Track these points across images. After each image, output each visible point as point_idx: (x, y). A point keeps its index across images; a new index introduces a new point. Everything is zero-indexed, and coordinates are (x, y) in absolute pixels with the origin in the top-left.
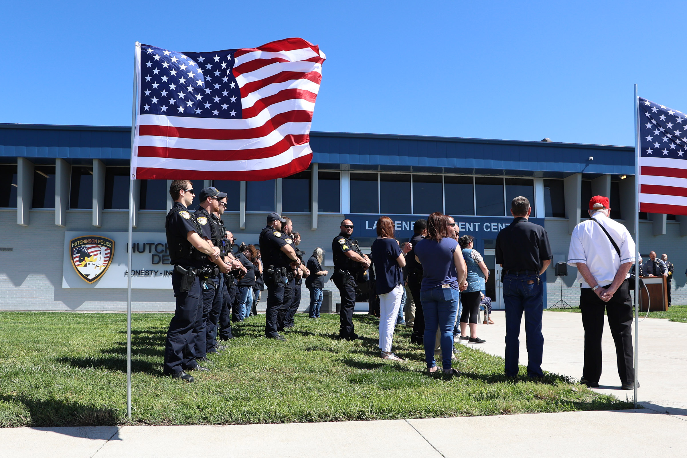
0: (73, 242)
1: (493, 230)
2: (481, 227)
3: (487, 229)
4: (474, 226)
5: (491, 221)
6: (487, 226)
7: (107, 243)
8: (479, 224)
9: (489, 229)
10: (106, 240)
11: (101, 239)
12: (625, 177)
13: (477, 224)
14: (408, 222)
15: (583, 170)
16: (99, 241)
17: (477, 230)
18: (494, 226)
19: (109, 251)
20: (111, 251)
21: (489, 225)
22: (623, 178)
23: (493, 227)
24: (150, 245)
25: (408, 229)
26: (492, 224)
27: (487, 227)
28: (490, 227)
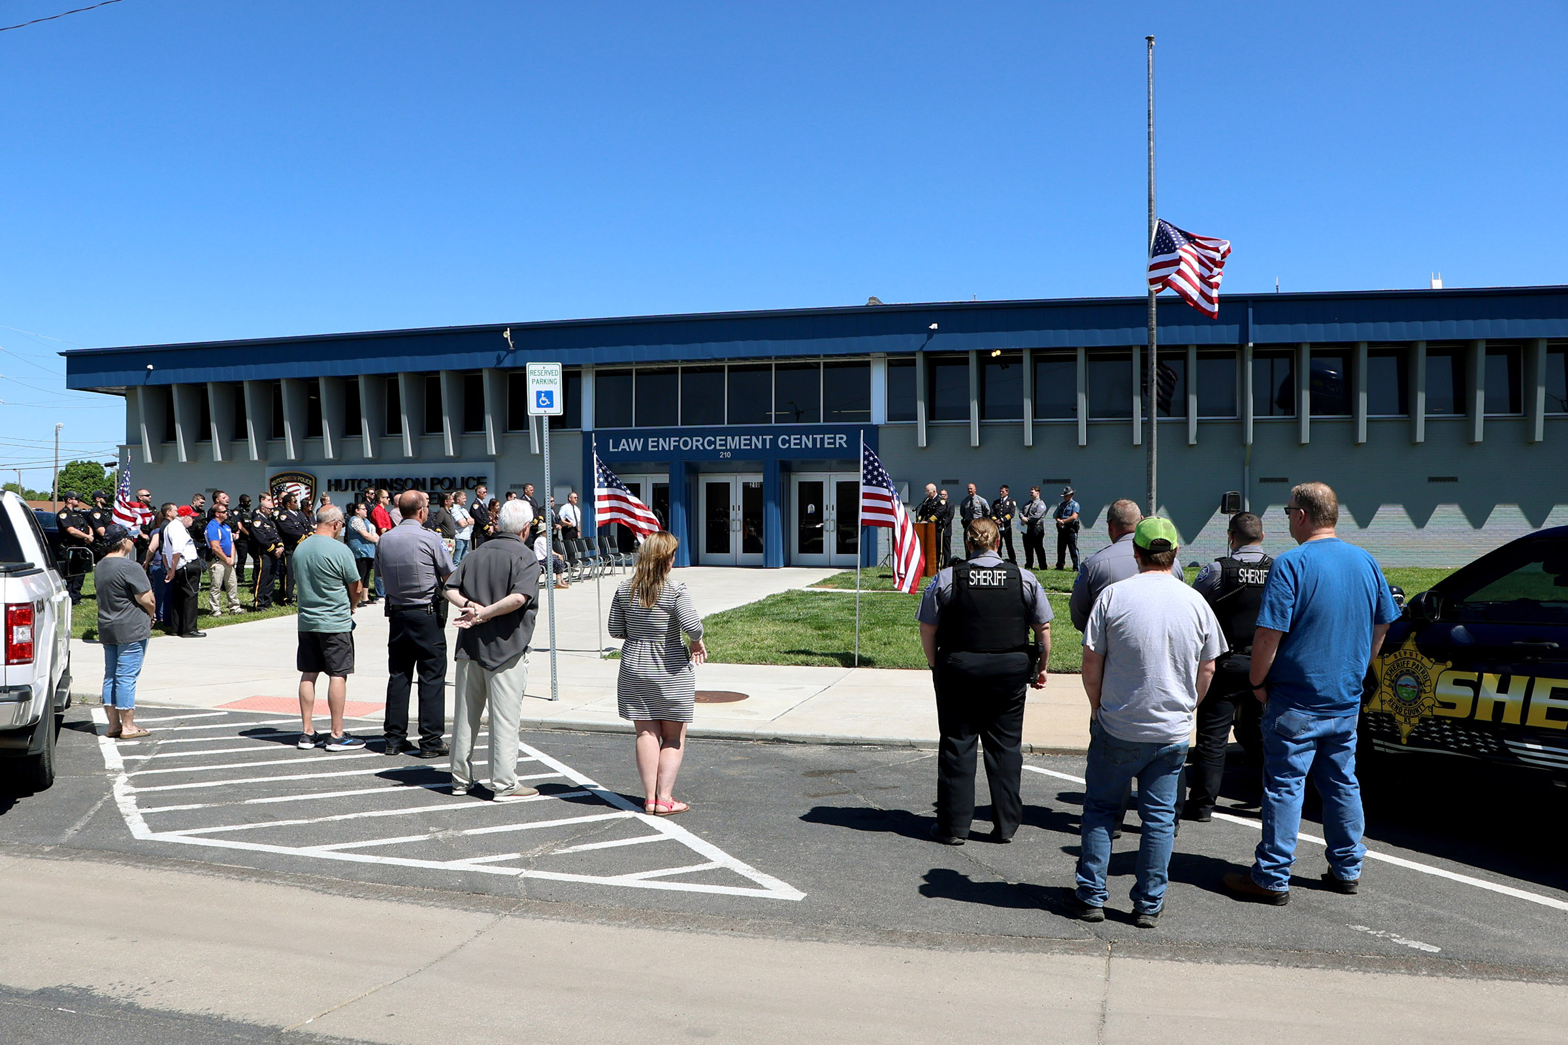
0: (272, 480)
1: (792, 446)
2: (774, 442)
3: (784, 444)
4: (764, 441)
5: (790, 431)
6: (783, 439)
7: (307, 480)
8: (772, 437)
9: (787, 445)
10: (306, 477)
11: (301, 475)
12: (998, 353)
13: (768, 438)
14: (667, 439)
15: (923, 346)
16: (299, 478)
17: (768, 447)
18: (795, 439)
19: (309, 490)
20: (311, 490)
21: (788, 438)
22: (994, 354)
23: (793, 442)
24: (353, 481)
25: (667, 449)
26: (793, 437)
27: (784, 442)
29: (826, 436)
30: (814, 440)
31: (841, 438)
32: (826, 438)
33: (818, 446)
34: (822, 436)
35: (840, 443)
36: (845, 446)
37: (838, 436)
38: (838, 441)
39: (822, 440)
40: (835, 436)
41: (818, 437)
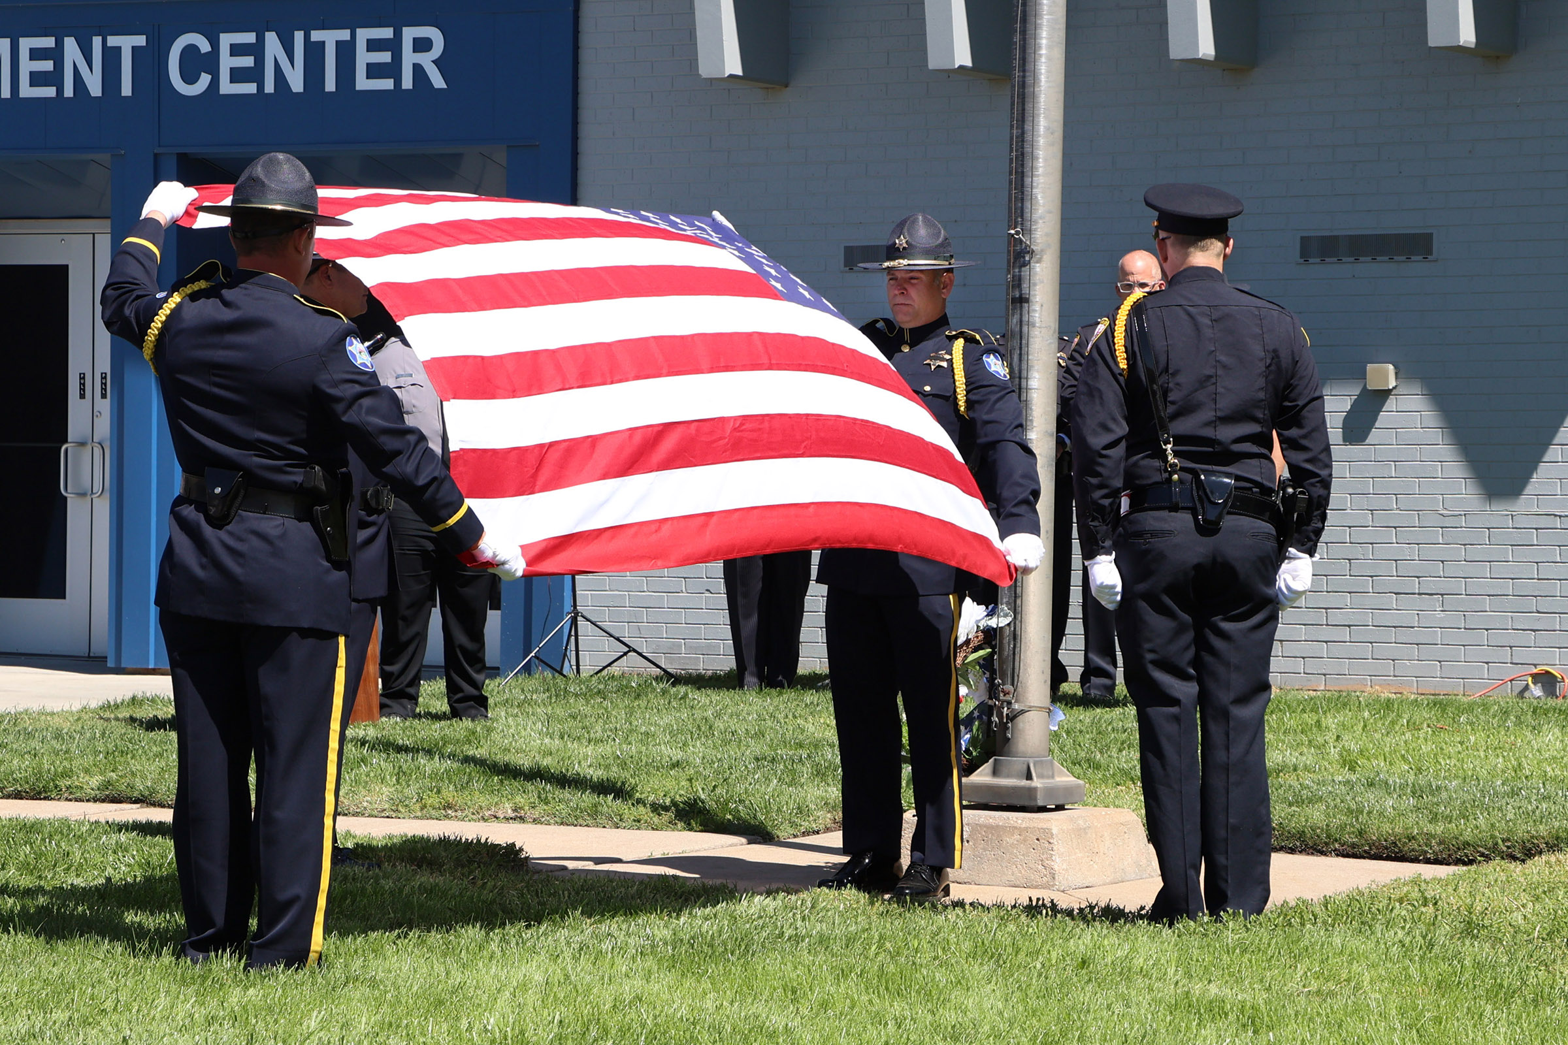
1: (227, 87)
2: (151, 63)
3: (189, 77)
4: (112, 57)
5: (216, 13)
6: (190, 52)
8: (141, 40)
9: (205, 79)
13: (127, 43)
17: (126, 90)
18: (236, 50)
21: (205, 46)
23: (227, 62)
26: (226, 40)
27: (193, 64)
28: (211, 63)
29: (364, 35)
30: (315, 52)
31: (422, 45)
32: (361, 46)
33: (330, 85)
34: (345, 35)
35: (418, 69)
36: (438, 82)
37: (409, 34)
38: (409, 58)
39: (346, 51)
40: (398, 35)
41: (330, 38)
